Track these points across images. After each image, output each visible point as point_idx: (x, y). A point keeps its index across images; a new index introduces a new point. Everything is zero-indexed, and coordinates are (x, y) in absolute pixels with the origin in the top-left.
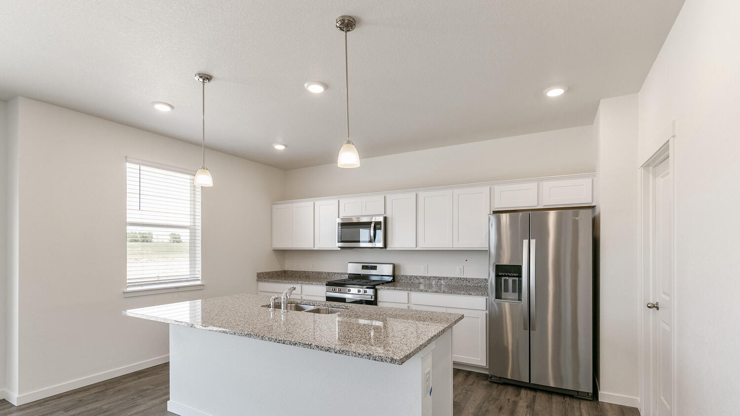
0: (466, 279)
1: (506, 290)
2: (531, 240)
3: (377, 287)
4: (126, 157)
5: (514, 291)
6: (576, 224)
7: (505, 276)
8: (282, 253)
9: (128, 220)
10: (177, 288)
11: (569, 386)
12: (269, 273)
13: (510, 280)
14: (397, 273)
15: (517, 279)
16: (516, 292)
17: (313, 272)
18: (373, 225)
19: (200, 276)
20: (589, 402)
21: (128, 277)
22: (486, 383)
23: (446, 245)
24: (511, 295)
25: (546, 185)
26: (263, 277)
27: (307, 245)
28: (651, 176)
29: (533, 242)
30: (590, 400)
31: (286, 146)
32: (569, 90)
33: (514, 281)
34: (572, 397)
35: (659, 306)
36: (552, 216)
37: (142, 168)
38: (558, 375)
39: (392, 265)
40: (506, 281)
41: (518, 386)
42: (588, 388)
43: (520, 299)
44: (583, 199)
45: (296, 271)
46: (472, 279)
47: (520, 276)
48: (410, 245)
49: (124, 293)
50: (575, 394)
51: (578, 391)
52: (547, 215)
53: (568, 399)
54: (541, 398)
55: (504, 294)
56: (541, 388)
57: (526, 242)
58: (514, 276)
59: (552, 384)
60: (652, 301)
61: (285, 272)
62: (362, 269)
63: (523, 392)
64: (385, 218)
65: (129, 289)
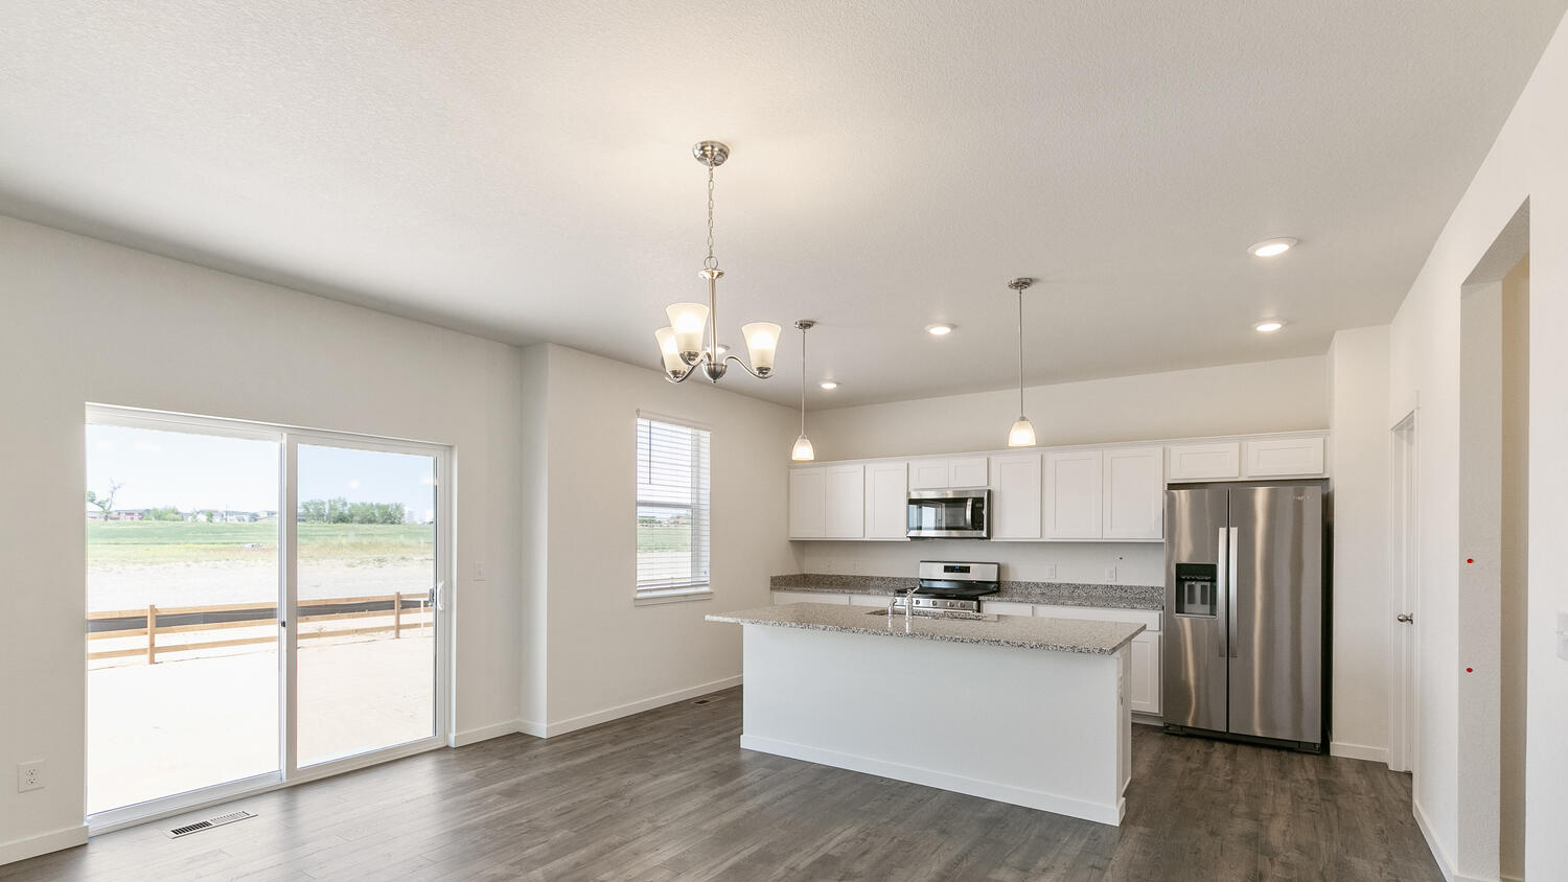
0: (1121, 588)
1: (1192, 601)
2: (1231, 529)
3: (981, 598)
4: (638, 411)
5: (1203, 602)
6: (1299, 507)
7: (1191, 580)
8: (801, 546)
9: (640, 498)
10: (686, 595)
11: (1285, 734)
12: (786, 576)
13: (1198, 586)
14: (1002, 579)
15: (1208, 584)
16: (1206, 604)
17: (855, 577)
18: (969, 503)
19: (708, 579)
20: (1315, 757)
21: (638, 579)
22: (1159, 735)
23: (1093, 535)
24: (1199, 608)
25: (1253, 446)
26: (781, 583)
27: (854, 533)
28: (1405, 443)
29: (1234, 531)
30: (1317, 754)
31: (838, 383)
32: (1288, 322)
33: (1204, 588)
34: (1290, 750)
35: (1414, 619)
36: (1261, 495)
37: (654, 424)
38: (1267, 720)
39: (996, 566)
40: (1191, 588)
41: (1210, 737)
42: (1313, 736)
43: (1213, 612)
44: (1309, 468)
45: (825, 576)
46: (1131, 588)
47: (1214, 580)
48: (1031, 533)
49: (635, 599)
50: (1296, 746)
51: (1299, 742)
52: (1253, 492)
53: (1285, 753)
54: (1244, 753)
55: (1187, 607)
56: (1245, 739)
57: (1222, 531)
58: (1205, 580)
59: (1259, 733)
60: (1406, 612)
61: (805, 576)
62: (945, 571)
63: (1218, 745)
64: (989, 492)
65: (639, 595)
